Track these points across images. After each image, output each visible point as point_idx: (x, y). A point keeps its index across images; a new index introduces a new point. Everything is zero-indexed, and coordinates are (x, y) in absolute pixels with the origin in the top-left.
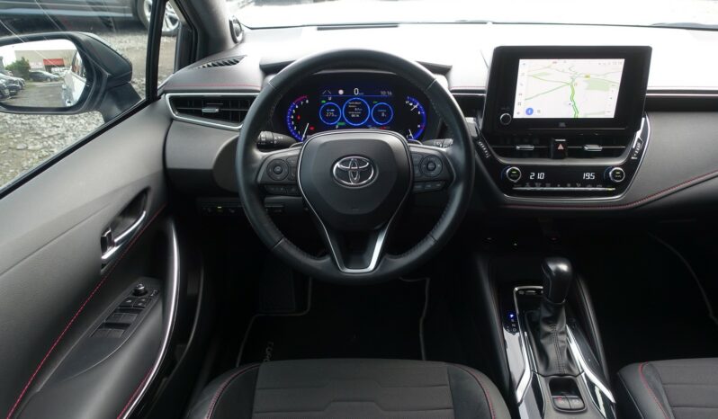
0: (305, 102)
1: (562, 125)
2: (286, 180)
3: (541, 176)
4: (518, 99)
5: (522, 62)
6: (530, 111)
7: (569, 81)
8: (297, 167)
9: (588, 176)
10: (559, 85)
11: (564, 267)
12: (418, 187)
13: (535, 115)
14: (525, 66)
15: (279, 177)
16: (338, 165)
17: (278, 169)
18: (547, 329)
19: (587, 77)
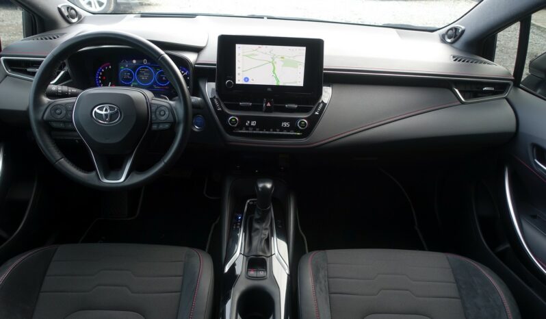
0: (108, 67)
1: (269, 89)
2: (64, 119)
3: (254, 123)
4: (238, 71)
5: (238, 46)
6: (246, 79)
7: (271, 60)
8: (72, 111)
9: (286, 124)
10: (265, 62)
11: (269, 186)
12: (155, 127)
13: (250, 82)
14: (240, 49)
15: (59, 117)
16: (96, 109)
17: (58, 111)
18: (256, 226)
19: (282, 58)
